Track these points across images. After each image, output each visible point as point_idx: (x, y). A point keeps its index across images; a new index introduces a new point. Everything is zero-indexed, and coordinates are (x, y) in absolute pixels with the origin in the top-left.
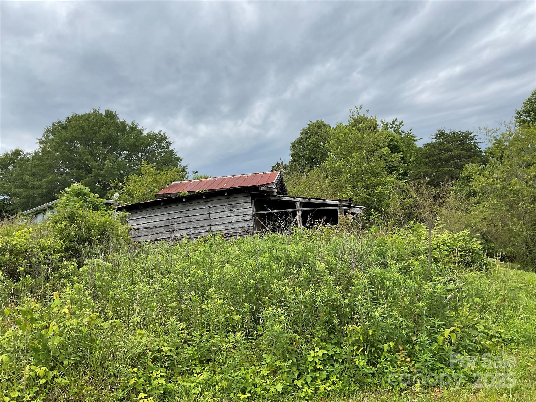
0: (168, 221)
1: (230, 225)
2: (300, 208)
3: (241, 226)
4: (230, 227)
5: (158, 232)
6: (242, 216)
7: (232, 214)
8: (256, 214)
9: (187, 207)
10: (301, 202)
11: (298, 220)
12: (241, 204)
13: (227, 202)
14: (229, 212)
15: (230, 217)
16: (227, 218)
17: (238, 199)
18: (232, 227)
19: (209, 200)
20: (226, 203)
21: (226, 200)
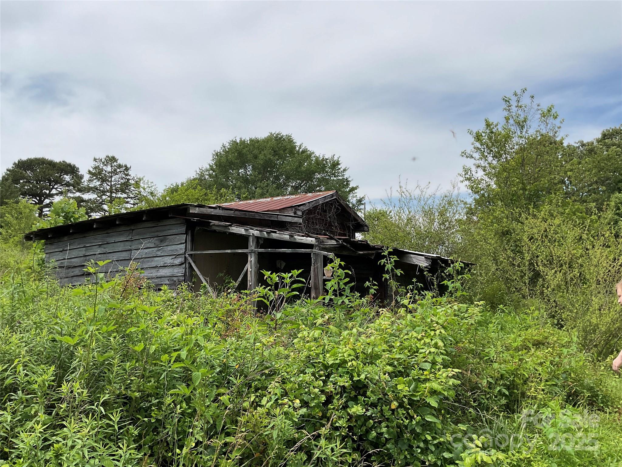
0: (85, 258)
1: (154, 271)
2: (253, 248)
3: (168, 274)
4: (154, 275)
5: (73, 274)
6: (171, 257)
7: (159, 253)
8: (191, 255)
9: (107, 237)
10: (256, 237)
11: (249, 270)
12: (172, 236)
13: (154, 232)
14: (156, 249)
15: (157, 259)
16: (152, 259)
17: (168, 227)
18: (156, 274)
19: (133, 228)
20: (153, 234)
21: (153, 229)
